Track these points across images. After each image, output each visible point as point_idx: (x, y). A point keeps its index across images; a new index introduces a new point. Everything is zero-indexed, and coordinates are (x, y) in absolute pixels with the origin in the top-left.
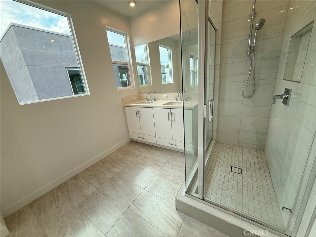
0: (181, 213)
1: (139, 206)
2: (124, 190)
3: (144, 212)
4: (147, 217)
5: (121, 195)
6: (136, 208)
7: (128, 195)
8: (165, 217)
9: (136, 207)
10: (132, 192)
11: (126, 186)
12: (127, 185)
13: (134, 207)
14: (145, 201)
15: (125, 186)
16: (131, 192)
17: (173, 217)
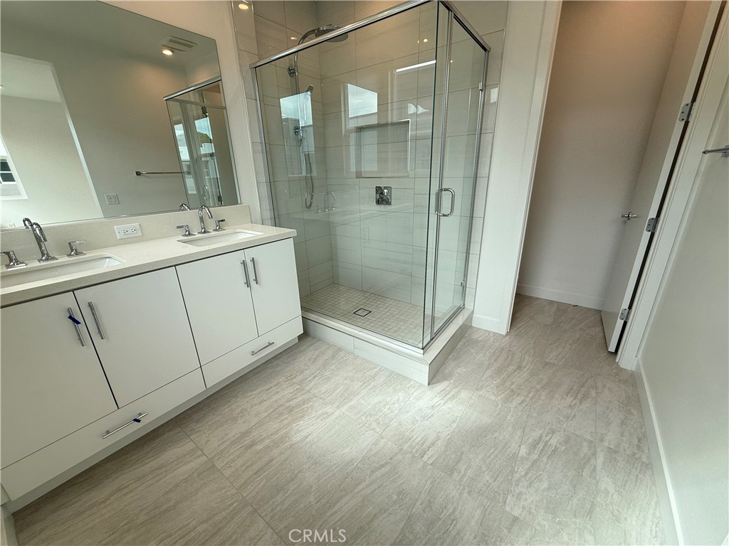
0: (434, 381)
1: (427, 443)
2: (375, 490)
3: (439, 432)
4: (448, 427)
5: (395, 497)
6: (430, 449)
7: (397, 473)
8: (443, 401)
9: (428, 450)
10: (386, 463)
11: (361, 486)
12: (359, 484)
13: (430, 453)
14: (413, 431)
15: (364, 489)
16: (387, 468)
17: (442, 391)
